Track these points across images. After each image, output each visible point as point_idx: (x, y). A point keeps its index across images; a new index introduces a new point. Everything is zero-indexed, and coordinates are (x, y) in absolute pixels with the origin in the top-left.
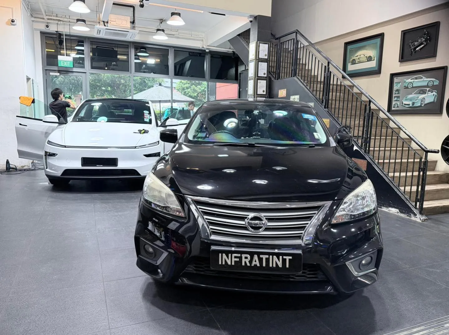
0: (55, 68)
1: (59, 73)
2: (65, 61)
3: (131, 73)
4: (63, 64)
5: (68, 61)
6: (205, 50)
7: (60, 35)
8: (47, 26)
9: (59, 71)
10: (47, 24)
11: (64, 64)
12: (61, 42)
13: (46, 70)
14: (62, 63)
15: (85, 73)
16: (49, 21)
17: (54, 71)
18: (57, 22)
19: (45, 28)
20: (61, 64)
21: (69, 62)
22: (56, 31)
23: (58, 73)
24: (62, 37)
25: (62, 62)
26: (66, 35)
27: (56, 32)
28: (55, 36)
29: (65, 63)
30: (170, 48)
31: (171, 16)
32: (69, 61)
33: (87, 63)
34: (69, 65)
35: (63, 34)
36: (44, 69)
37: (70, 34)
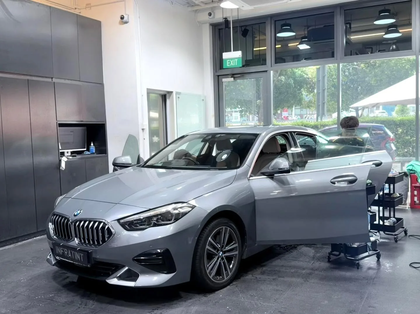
0: (229, 71)
1: (233, 78)
2: (232, 59)
8: (210, 14)
9: (232, 75)
10: (210, 11)
11: (231, 62)
13: (218, 76)
14: (228, 63)
15: (263, 72)
17: (226, 76)
19: (209, 18)
21: (236, 60)
23: (232, 77)
25: (229, 62)
29: (232, 62)
34: (236, 64)
35: (230, 21)
36: (216, 76)
37: (238, 19)
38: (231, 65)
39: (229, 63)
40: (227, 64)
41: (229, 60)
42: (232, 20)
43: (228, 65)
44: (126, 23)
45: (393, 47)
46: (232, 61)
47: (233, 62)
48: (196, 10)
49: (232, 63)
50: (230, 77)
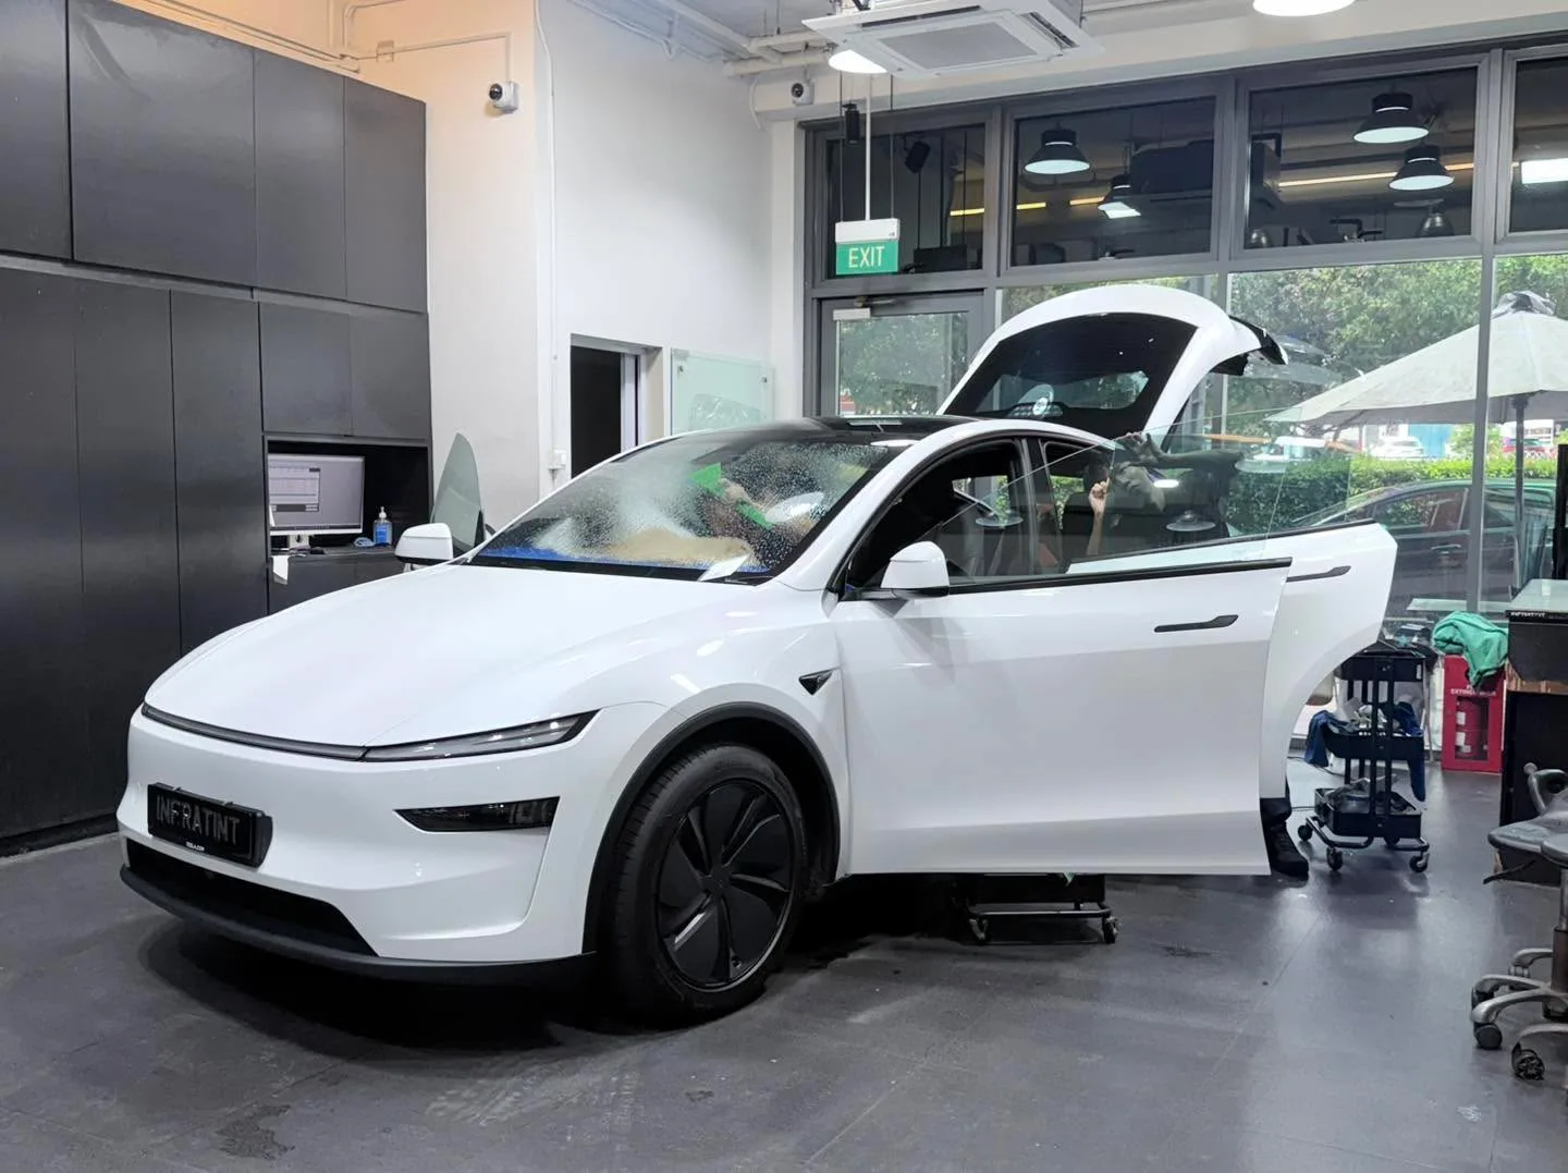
1: (868, 310)
2: (866, 245)
4: (854, 262)
5: (877, 244)
8: (798, 90)
9: (869, 299)
10: (799, 80)
11: (861, 258)
13: (820, 300)
14: (851, 258)
15: (982, 289)
17: (846, 300)
19: (794, 102)
20: (848, 264)
21: (880, 248)
23: (864, 306)
25: (854, 254)
29: (865, 256)
32: (881, 244)
34: (880, 263)
35: (865, 115)
36: (813, 299)
37: (892, 111)
38: (861, 265)
39: (856, 258)
40: (850, 262)
41: (856, 249)
42: (872, 114)
43: (851, 266)
44: (508, 110)
45: (1433, 223)
46: (865, 250)
47: (869, 257)
48: (754, 75)
49: (865, 259)
50: (860, 304)
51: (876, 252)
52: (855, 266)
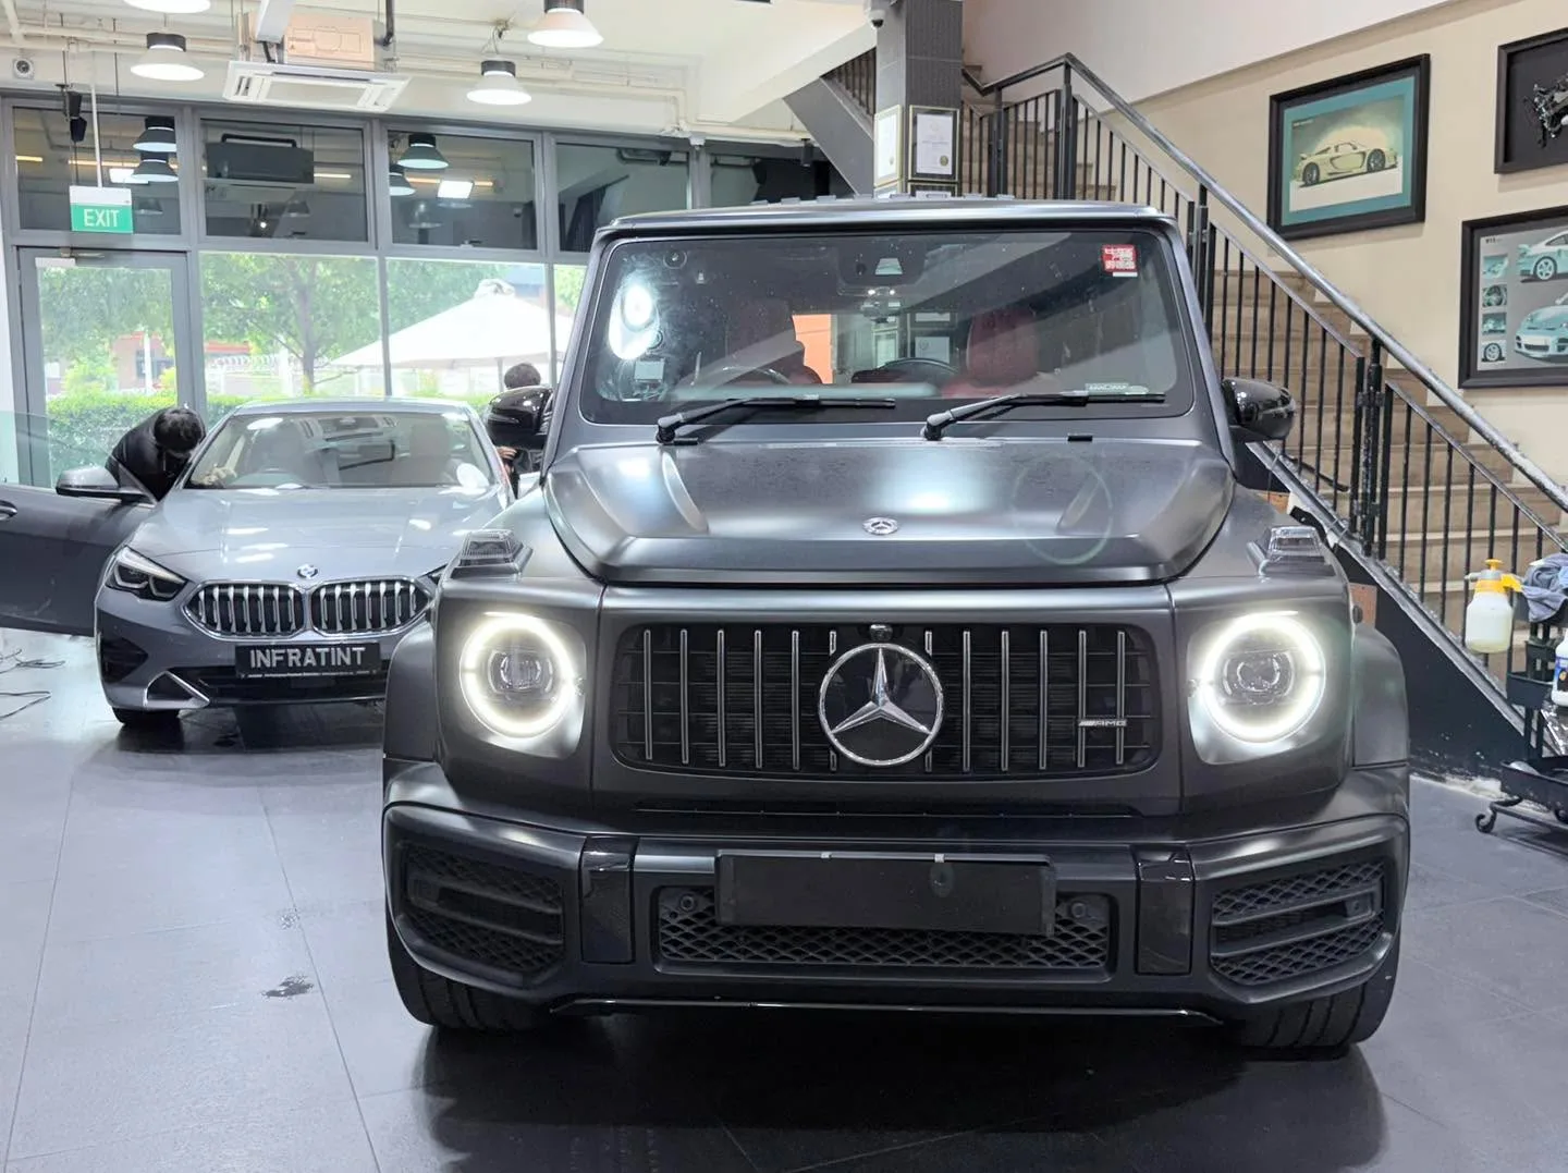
0: (57, 238)
1: (73, 260)
2: (100, 208)
3: (377, 248)
4: (90, 221)
5: (110, 208)
6: (686, 141)
7: (75, 101)
8: (23, 66)
9: (74, 251)
10: (19, 59)
11: (96, 218)
12: (78, 129)
13: (18, 247)
14: (86, 217)
15: (185, 252)
16: (28, 45)
17: (52, 250)
18: (64, 47)
19: (15, 74)
20: (84, 222)
21: (115, 212)
22: (58, 85)
23: (72, 257)
24: (84, 106)
25: (89, 214)
26: (101, 99)
27: (59, 89)
28: (53, 104)
29: (100, 216)
30: (540, 135)
31: (546, 11)
32: (115, 208)
33: (192, 213)
34: (115, 225)
35: (90, 94)
36: (12, 246)
37: (118, 96)
38: (97, 224)
39: (92, 218)
40: (86, 220)
41: (91, 210)
42: (97, 95)
43: (87, 224)
46: (100, 212)
47: (104, 218)
49: (100, 220)
50: (66, 255)
51: (111, 216)
52: (92, 225)
